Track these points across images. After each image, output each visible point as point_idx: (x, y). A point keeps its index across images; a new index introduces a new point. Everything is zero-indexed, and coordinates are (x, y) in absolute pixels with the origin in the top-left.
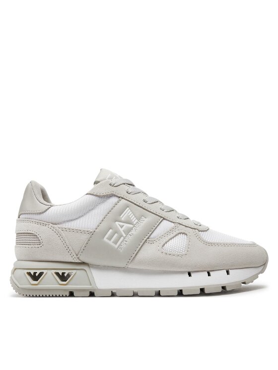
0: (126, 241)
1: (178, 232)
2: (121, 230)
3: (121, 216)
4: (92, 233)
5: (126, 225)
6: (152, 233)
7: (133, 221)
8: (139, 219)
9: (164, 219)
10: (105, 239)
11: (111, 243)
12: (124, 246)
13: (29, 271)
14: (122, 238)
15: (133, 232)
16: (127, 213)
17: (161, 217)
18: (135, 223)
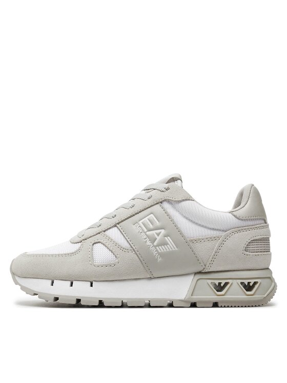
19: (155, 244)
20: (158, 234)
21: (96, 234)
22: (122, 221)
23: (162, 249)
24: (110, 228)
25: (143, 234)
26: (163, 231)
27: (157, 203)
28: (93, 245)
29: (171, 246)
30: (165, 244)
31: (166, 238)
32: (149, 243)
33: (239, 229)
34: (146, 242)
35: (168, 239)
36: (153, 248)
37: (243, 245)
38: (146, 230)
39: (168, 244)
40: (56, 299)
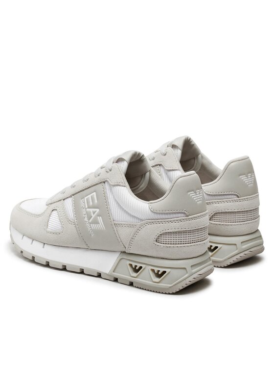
19: (90, 221)
20: (94, 213)
21: (59, 201)
22: (76, 194)
23: (94, 226)
24: (68, 198)
25: (84, 209)
26: (98, 210)
27: (101, 183)
28: (52, 211)
29: (101, 225)
30: (97, 223)
31: (98, 217)
32: (86, 219)
33: (152, 221)
34: (85, 218)
35: (100, 219)
36: (88, 225)
37: (154, 237)
38: (87, 207)
39: (99, 223)
40: (22, 252)
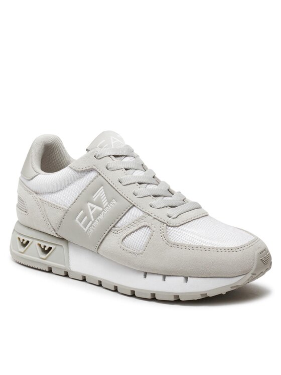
0: (94, 227)
1: (143, 224)
2: (91, 213)
3: (94, 197)
4: (66, 211)
5: (96, 207)
6: (119, 221)
7: (104, 203)
8: (109, 202)
9: (134, 206)
10: (77, 220)
11: (81, 225)
12: (91, 231)
13: (20, 237)
14: (91, 223)
15: (101, 217)
16: (100, 193)
17: (131, 204)
18: (104, 206)
